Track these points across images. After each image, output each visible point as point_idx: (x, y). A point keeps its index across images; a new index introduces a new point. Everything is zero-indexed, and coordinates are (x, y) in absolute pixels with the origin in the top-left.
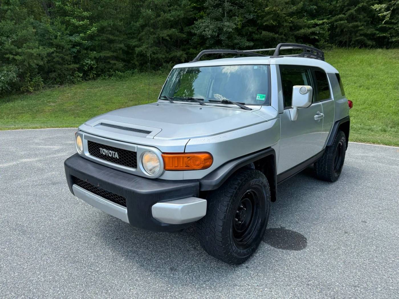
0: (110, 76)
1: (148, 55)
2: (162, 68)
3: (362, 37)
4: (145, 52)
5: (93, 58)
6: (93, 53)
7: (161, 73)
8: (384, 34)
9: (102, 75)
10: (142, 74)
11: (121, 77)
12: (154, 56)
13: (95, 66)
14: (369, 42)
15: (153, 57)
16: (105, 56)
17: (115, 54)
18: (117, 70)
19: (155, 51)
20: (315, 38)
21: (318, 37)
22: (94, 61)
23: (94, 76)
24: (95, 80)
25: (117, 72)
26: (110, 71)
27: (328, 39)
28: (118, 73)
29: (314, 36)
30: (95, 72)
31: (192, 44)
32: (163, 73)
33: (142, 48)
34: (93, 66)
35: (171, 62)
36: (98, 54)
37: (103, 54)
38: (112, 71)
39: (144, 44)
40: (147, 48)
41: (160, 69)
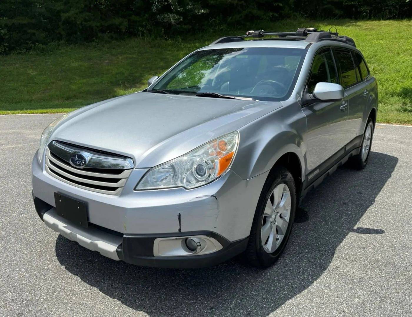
0: (28, 49)
1: (78, 23)
2: (96, 39)
3: (330, 6)
4: (74, 19)
5: (3, 25)
6: (3, 19)
7: (95, 45)
8: (352, 3)
9: (17, 48)
10: (71, 46)
11: (42, 51)
12: (86, 23)
13: (7, 37)
14: (337, 12)
15: (85, 25)
16: (20, 24)
17: (33, 21)
18: (37, 41)
19: (87, 18)
20: (278, 5)
21: (282, 4)
22: (5, 30)
23: (5, 49)
24: (7, 54)
25: (37, 44)
26: (27, 43)
27: (293, 7)
28: (40, 45)
29: (278, 3)
30: (7, 44)
31: (133, 9)
32: (98, 44)
33: (71, 14)
34: (4, 37)
35: (108, 31)
36: (11, 20)
37: (17, 21)
38: (30, 43)
39: (72, 9)
40: (77, 14)
41: (94, 40)
